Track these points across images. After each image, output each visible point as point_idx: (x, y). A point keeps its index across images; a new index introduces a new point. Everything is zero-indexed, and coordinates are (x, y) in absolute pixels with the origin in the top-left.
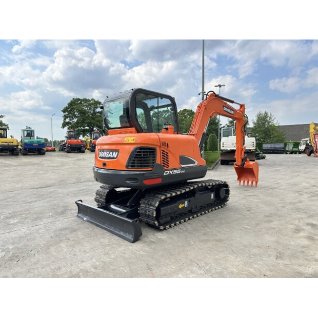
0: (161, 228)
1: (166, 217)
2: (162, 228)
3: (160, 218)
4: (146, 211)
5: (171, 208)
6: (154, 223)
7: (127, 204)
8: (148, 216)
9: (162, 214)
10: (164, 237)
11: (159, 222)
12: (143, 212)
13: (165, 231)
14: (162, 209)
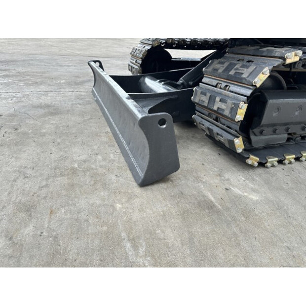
0: (249, 162)
1: (274, 132)
2: (253, 160)
3: (256, 130)
4: (212, 99)
5: (301, 108)
6: (232, 143)
7: (178, 80)
8: (217, 116)
9: (265, 120)
10: (254, 197)
11: (247, 140)
12: (205, 100)
13: (261, 170)
14: (272, 102)
